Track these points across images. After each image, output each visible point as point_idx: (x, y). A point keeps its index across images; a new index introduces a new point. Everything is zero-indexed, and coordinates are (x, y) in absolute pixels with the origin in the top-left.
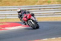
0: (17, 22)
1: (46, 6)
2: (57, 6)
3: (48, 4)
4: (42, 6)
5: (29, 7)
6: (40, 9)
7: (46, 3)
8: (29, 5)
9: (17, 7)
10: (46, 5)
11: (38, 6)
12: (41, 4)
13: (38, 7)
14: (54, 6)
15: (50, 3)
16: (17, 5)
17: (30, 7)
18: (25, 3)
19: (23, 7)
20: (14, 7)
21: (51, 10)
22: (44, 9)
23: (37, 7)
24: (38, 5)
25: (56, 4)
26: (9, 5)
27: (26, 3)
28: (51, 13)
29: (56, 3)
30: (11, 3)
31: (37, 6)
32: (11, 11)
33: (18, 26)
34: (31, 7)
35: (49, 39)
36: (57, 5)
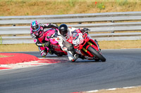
0: (31, 51)
1: (95, 16)
2: (119, 15)
3: (99, 11)
4: (86, 17)
5: (55, 18)
6: (80, 23)
7: (94, 9)
8: (54, 14)
9: (27, 19)
10: (93, 15)
11: (77, 15)
12: (84, 11)
13: (76, 17)
14: (113, 16)
15: (104, 9)
16: (28, 14)
17: (57, 18)
18: (45, 8)
19: (43, 18)
20: (20, 19)
21: (107, 26)
22: (91, 22)
23: (73, 17)
24: (75, 13)
25: (117, 11)
26: (10, 14)
27: (49, 9)
28: (107, 32)
29: (118, 8)
30: (14, 9)
31: (74, 15)
32: (14, 27)
33: (30, 60)
34: (60, 18)
35: (101, 90)
36: (121, 13)
